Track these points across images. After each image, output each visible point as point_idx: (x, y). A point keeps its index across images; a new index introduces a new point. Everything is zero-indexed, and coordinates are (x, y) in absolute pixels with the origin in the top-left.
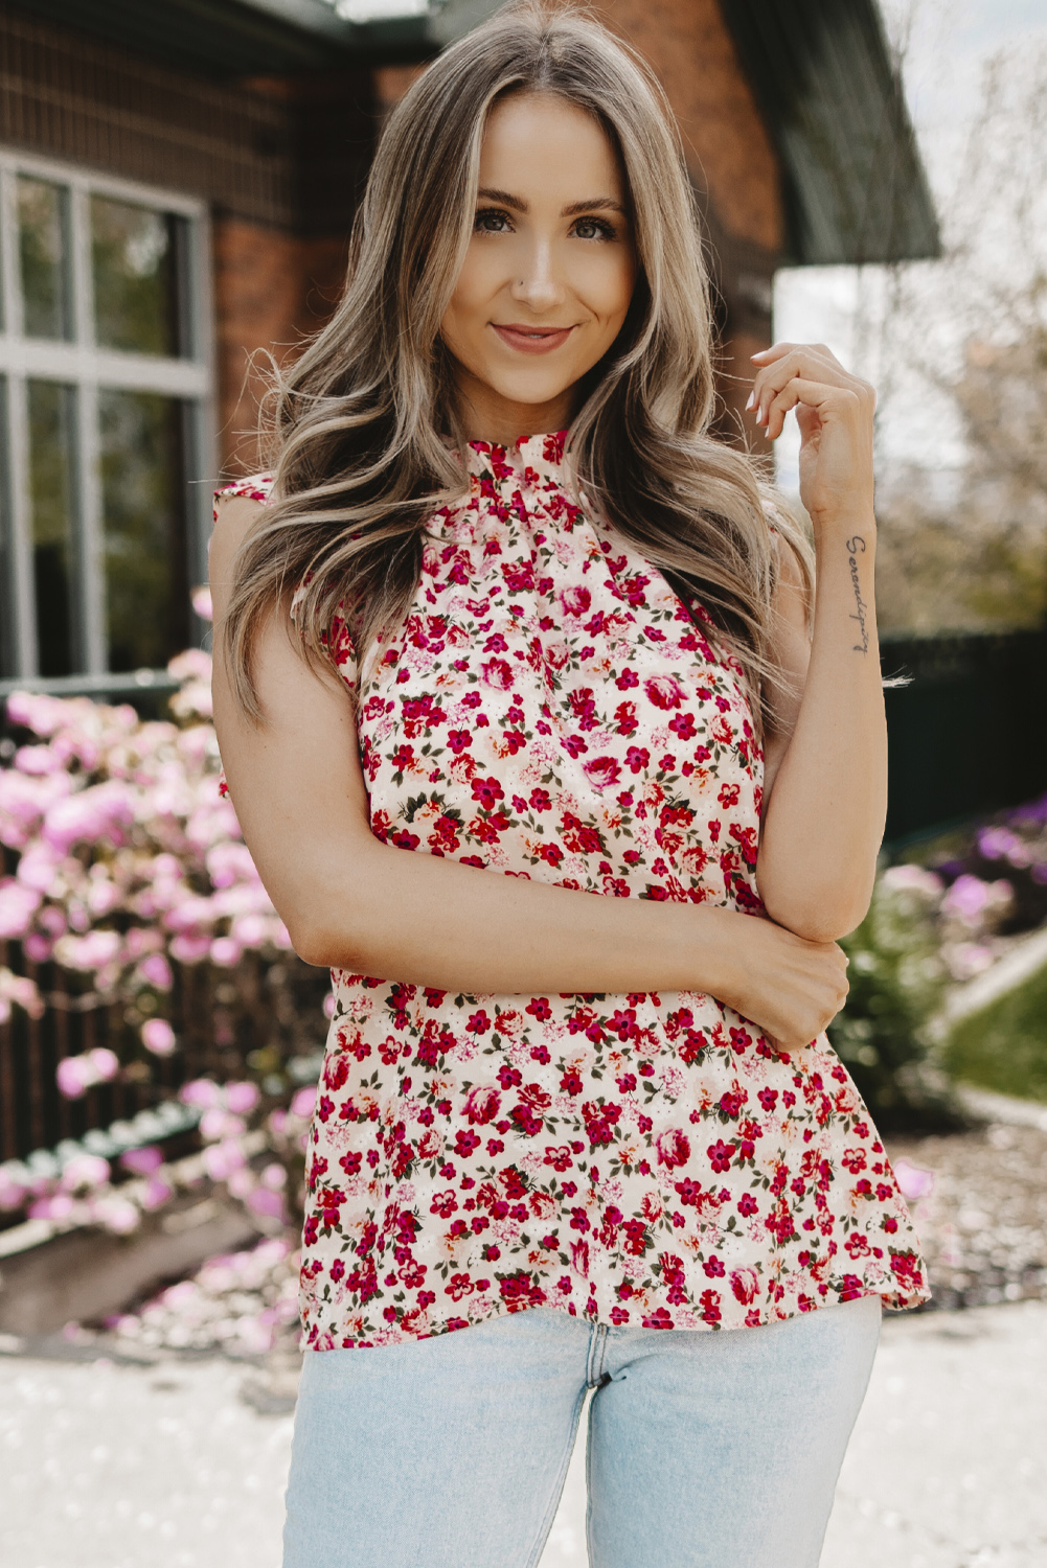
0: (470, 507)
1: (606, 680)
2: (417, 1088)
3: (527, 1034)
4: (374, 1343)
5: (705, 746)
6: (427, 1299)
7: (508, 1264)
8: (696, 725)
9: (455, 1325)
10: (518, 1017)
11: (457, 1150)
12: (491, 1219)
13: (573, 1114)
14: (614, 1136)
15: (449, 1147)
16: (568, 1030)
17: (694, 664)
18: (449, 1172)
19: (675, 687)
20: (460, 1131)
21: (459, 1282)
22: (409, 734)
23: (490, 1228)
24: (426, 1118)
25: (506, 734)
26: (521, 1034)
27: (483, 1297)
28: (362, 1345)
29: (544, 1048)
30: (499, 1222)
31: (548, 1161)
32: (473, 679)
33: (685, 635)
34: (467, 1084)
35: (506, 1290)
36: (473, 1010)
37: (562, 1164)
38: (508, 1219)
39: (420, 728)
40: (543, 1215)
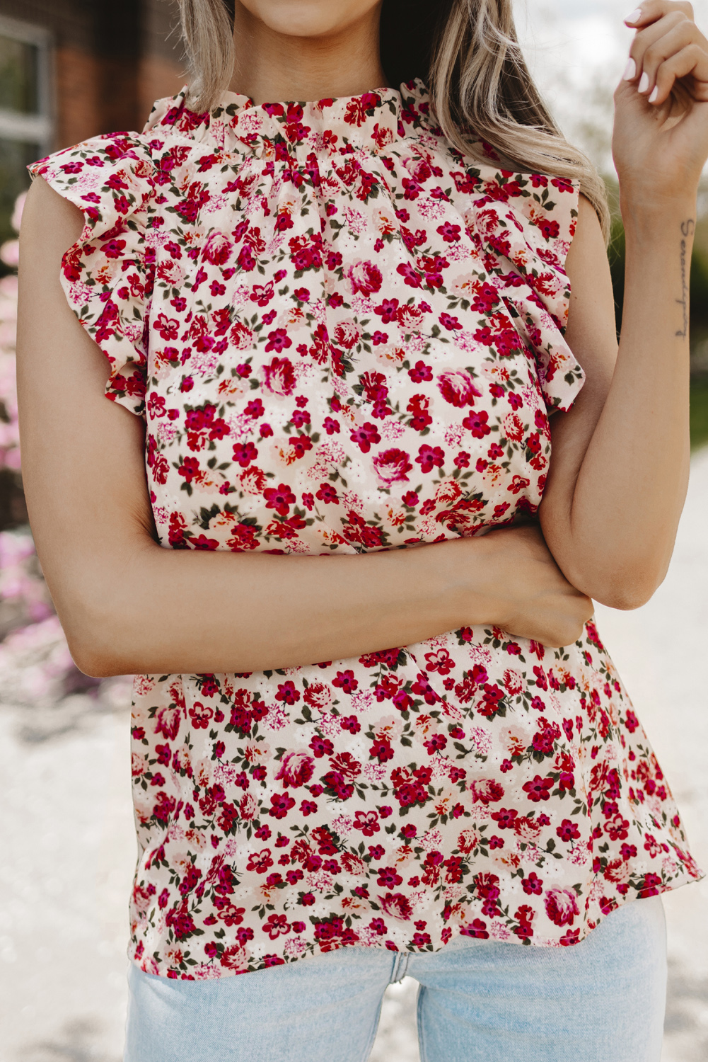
0: (265, 173)
1: (399, 369)
2: (230, 753)
3: (336, 706)
4: (196, 977)
5: (498, 444)
6: (246, 935)
7: (322, 909)
8: (491, 422)
9: (271, 961)
10: (325, 691)
11: (272, 813)
12: (305, 872)
13: (380, 781)
14: (429, 795)
15: (264, 811)
16: (375, 698)
17: (488, 359)
18: (264, 833)
19: (469, 383)
20: (275, 794)
21: (276, 922)
22: (193, 446)
23: (305, 879)
24: (242, 782)
25: (292, 441)
26: (331, 706)
27: (299, 938)
28: (184, 977)
29: (354, 718)
30: (313, 873)
31: (357, 825)
32: (255, 384)
33: (481, 328)
34: (281, 751)
35: (321, 933)
36: (282, 680)
37: (370, 828)
38: (321, 871)
39: (204, 440)
40: (354, 871)
